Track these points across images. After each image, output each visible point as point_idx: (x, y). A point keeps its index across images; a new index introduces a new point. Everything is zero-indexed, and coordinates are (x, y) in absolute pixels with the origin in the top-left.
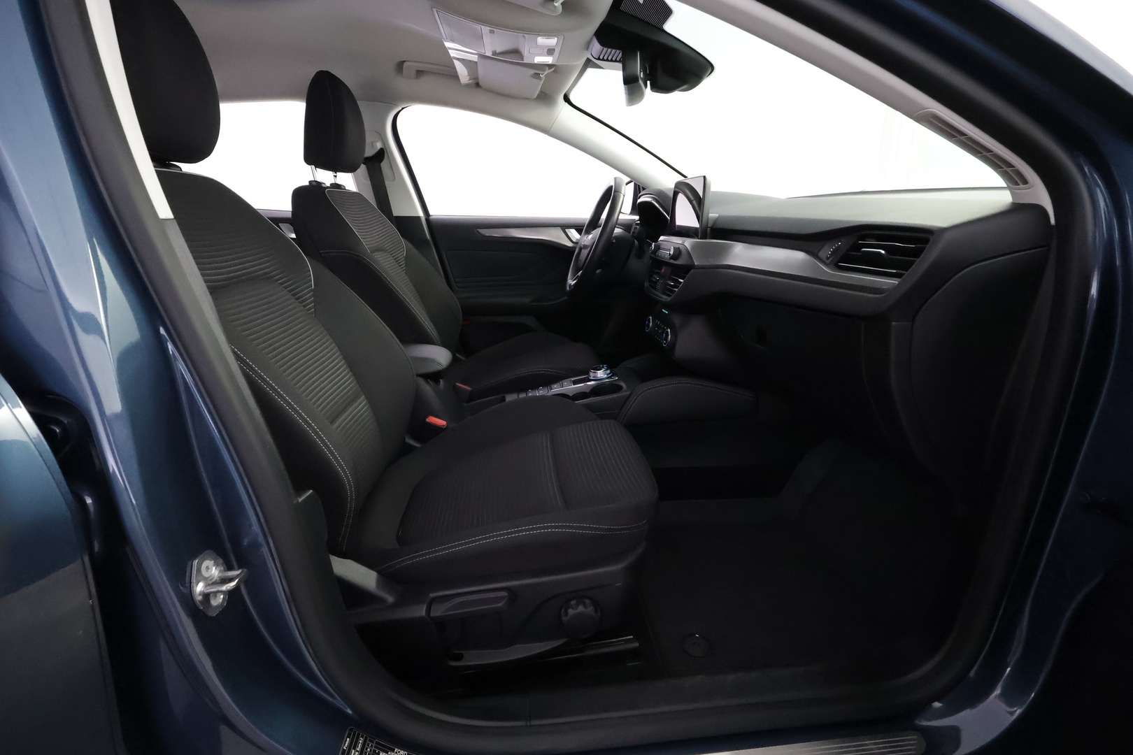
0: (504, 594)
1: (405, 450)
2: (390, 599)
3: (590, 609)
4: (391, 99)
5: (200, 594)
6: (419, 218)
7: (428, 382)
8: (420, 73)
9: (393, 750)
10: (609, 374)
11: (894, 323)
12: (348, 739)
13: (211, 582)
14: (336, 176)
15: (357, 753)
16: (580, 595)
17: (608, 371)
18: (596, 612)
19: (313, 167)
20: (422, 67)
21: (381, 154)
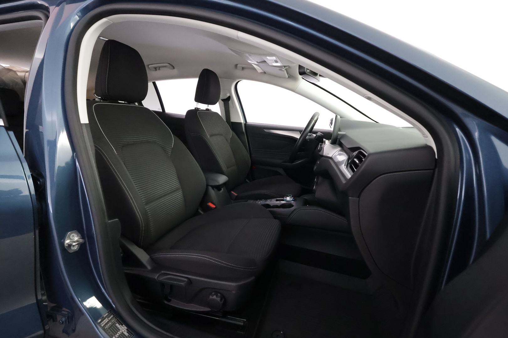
0: (186, 280)
1: (196, 214)
2: (149, 268)
3: (219, 299)
4: (234, 78)
5: (67, 244)
6: (241, 123)
7: (213, 189)
8: (243, 68)
9: (122, 325)
10: (293, 199)
11: (350, 198)
12: (107, 314)
13: (72, 241)
14: (208, 106)
15: (108, 320)
16: (216, 291)
17: (292, 198)
18: (221, 300)
19: (197, 103)
20: (244, 66)
21: (229, 98)
